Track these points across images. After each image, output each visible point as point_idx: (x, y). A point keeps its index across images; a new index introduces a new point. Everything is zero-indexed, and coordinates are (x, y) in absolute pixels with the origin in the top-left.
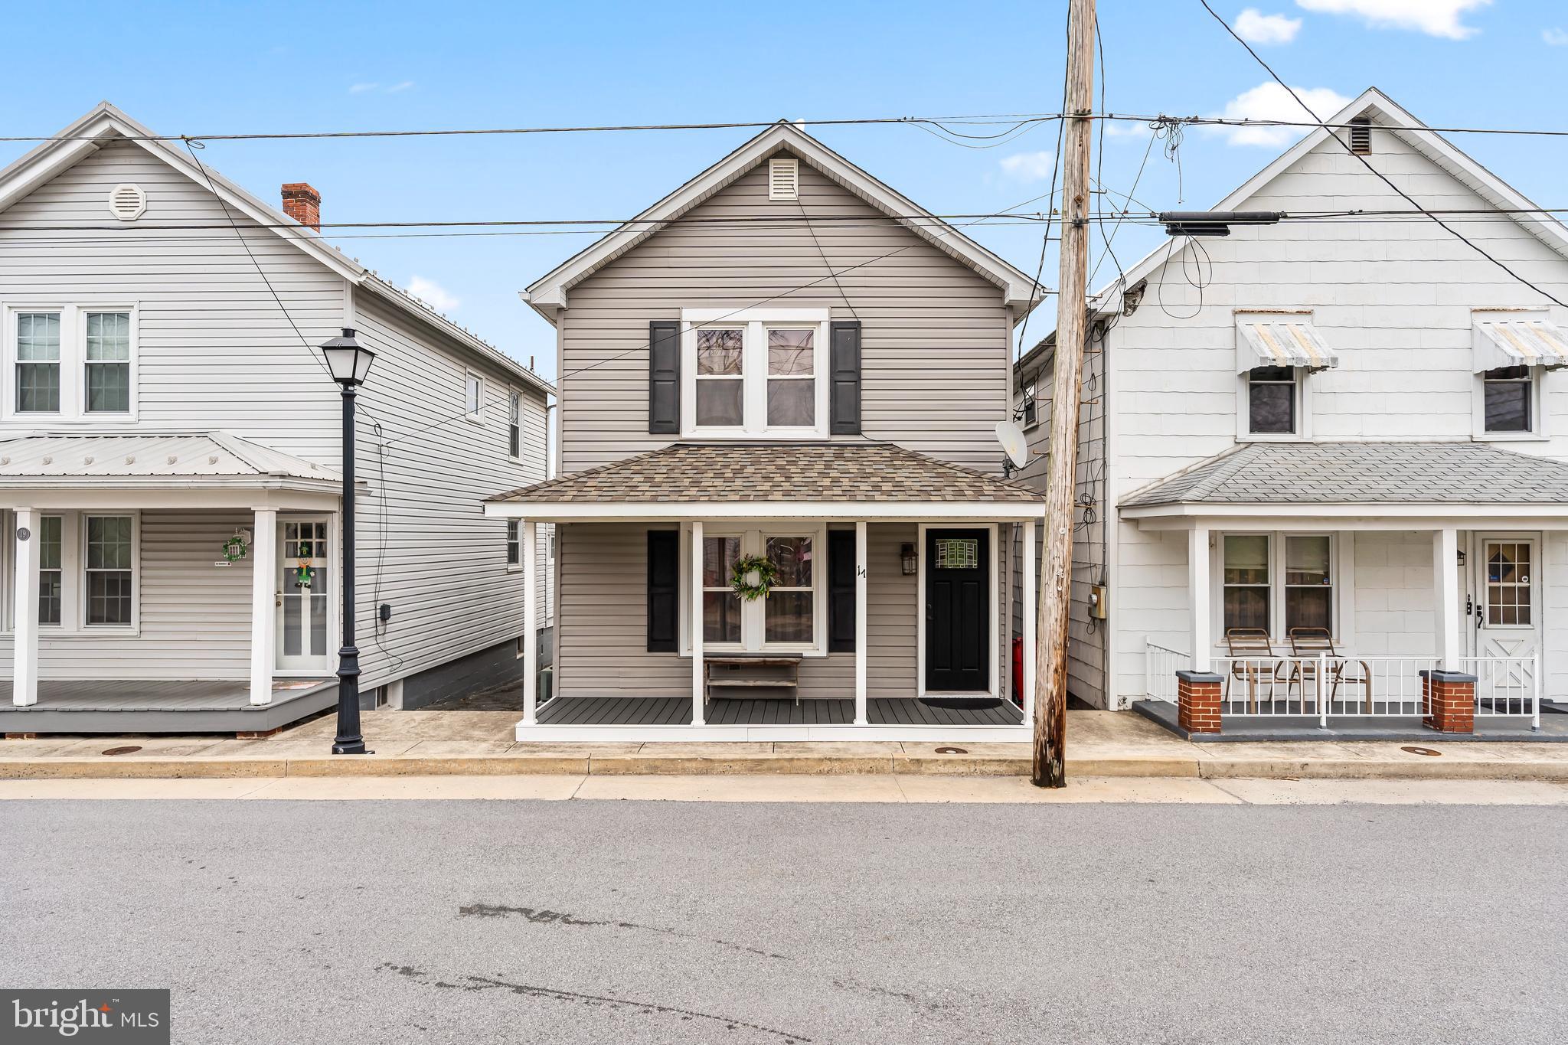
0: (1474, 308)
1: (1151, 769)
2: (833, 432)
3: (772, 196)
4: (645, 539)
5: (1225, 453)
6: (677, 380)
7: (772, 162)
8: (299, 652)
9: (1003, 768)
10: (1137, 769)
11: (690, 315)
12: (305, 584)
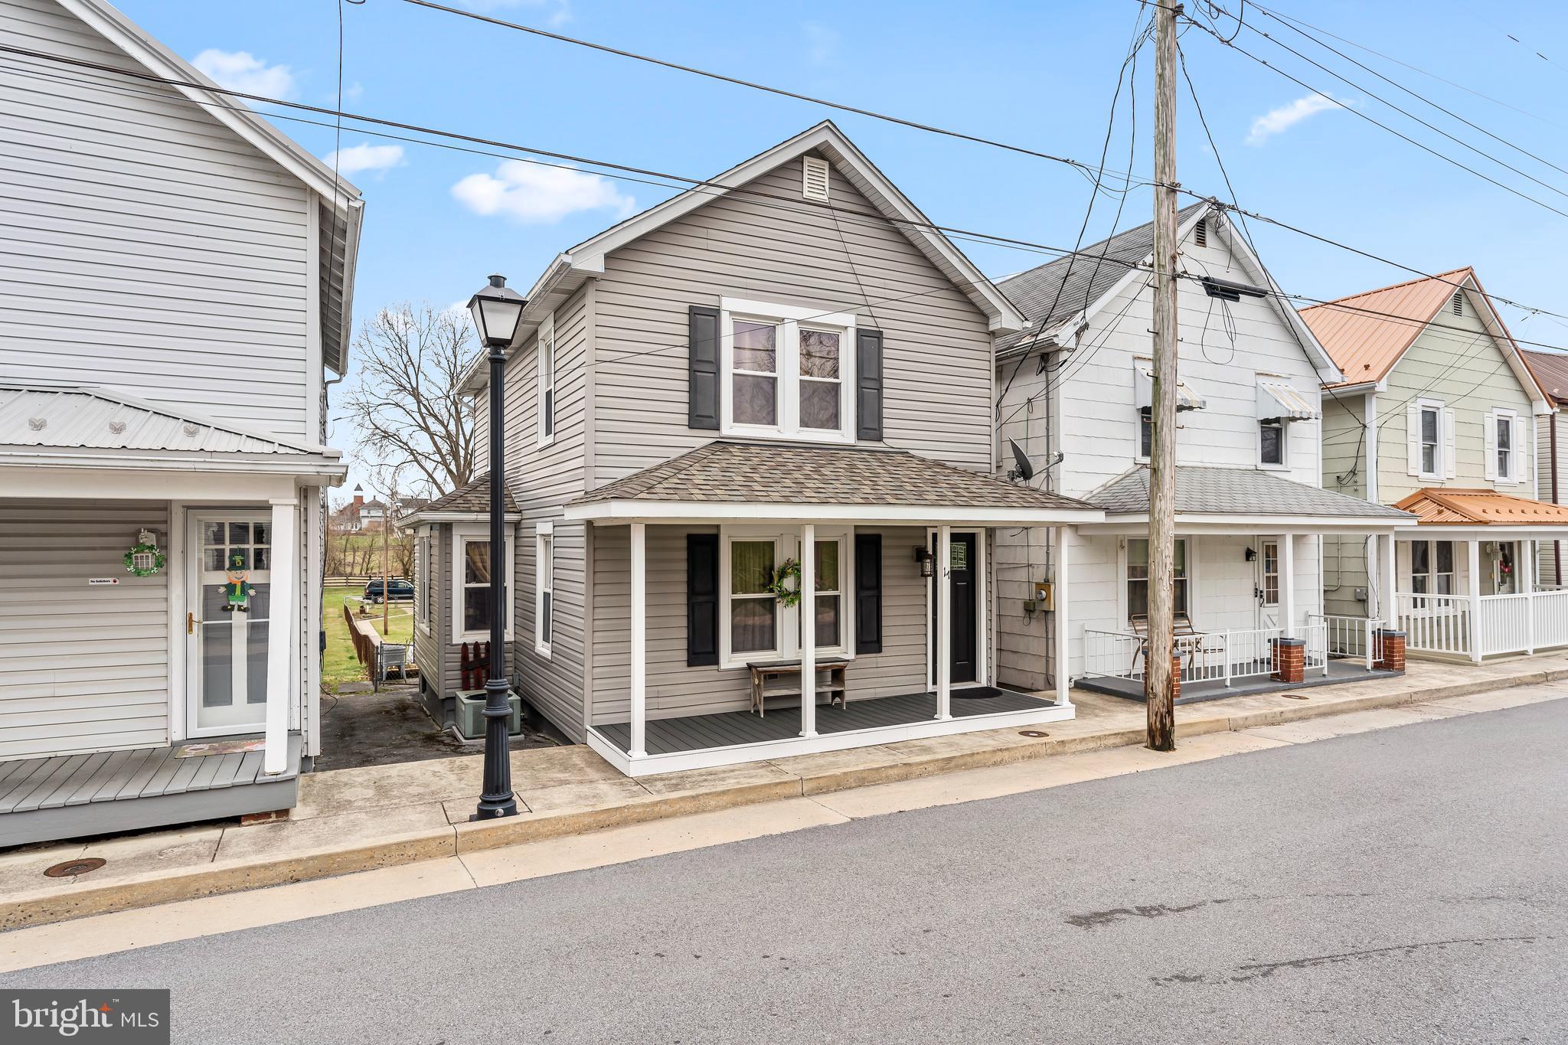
0: (1258, 372)
1: (1203, 728)
2: (859, 438)
3: (806, 194)
4: (684, 543)
5: (1130, 472)
6: (717, 373)
7: (807, 160)
8: (228, 701)
9: (1118, 740)
10: (1196, 729)
11: (730, 304)
12: (239, 607)
